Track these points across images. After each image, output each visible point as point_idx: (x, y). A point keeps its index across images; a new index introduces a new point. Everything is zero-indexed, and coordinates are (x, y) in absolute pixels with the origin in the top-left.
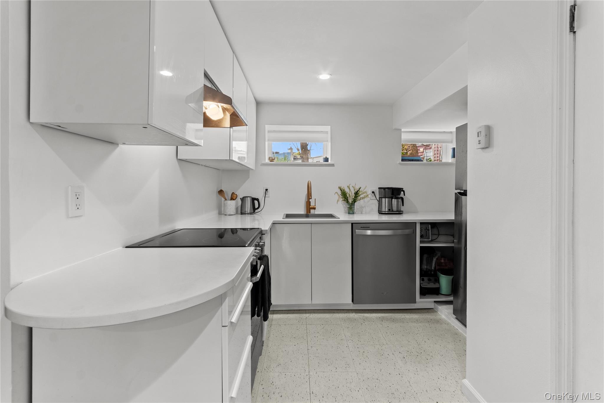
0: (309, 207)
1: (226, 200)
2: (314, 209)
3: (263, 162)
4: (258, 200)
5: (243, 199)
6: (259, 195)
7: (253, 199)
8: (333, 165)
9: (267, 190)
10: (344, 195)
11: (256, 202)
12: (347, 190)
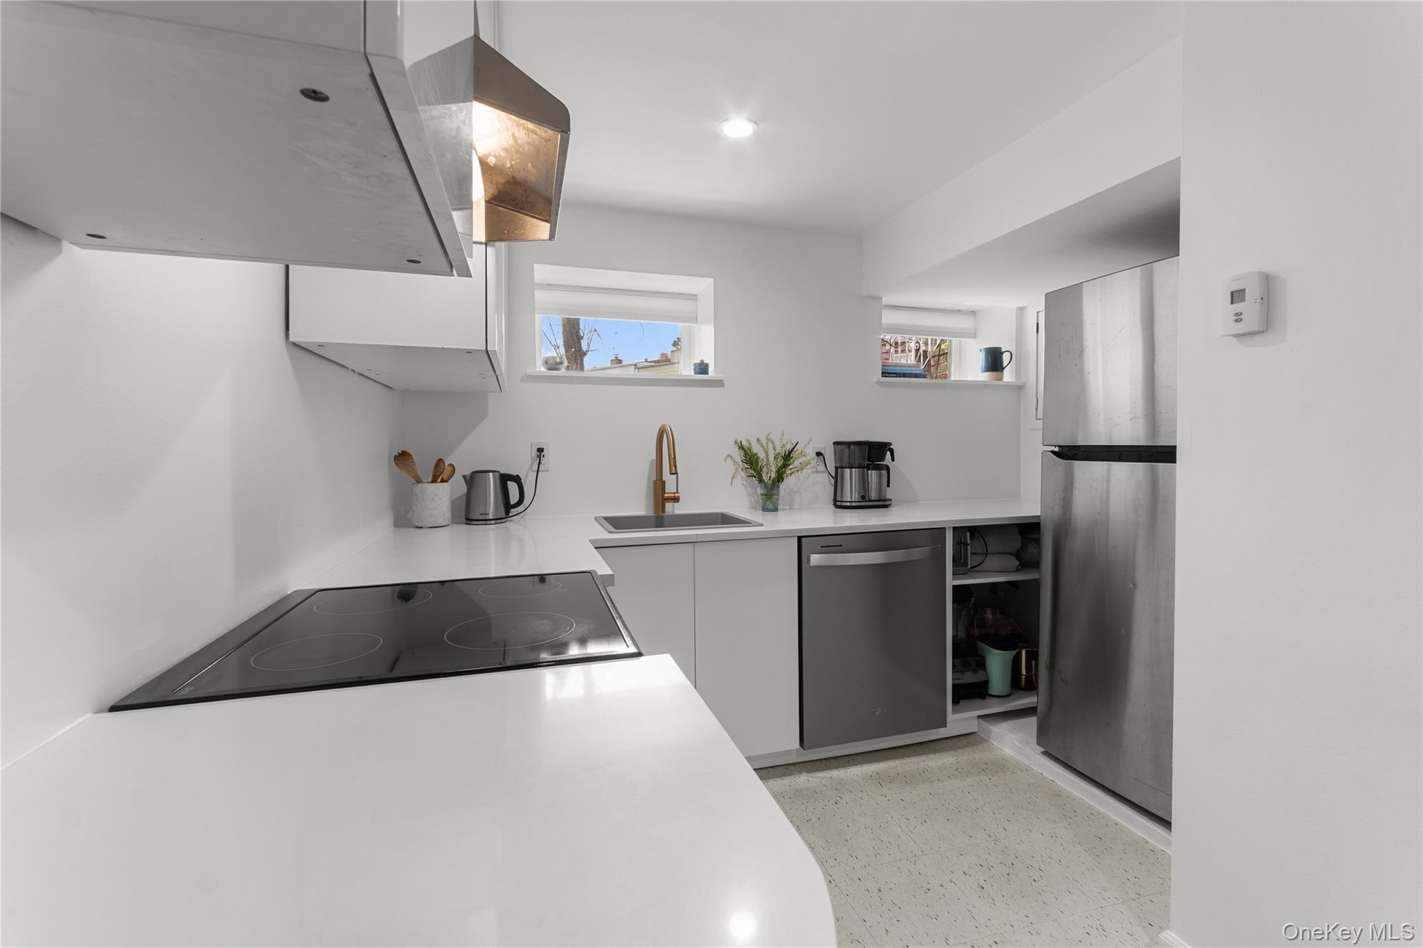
0: (661, 496)
1: (419, 481)
2: (676, 500)
3: (530, 371)
4: (517, 479)
5: (473, 479)
6: (520, 464)
7: (504, 479)
8: (719, 383)
9: (540, 450)
10: (751, 461)
11: (512, 487)
12: (756, 449)
